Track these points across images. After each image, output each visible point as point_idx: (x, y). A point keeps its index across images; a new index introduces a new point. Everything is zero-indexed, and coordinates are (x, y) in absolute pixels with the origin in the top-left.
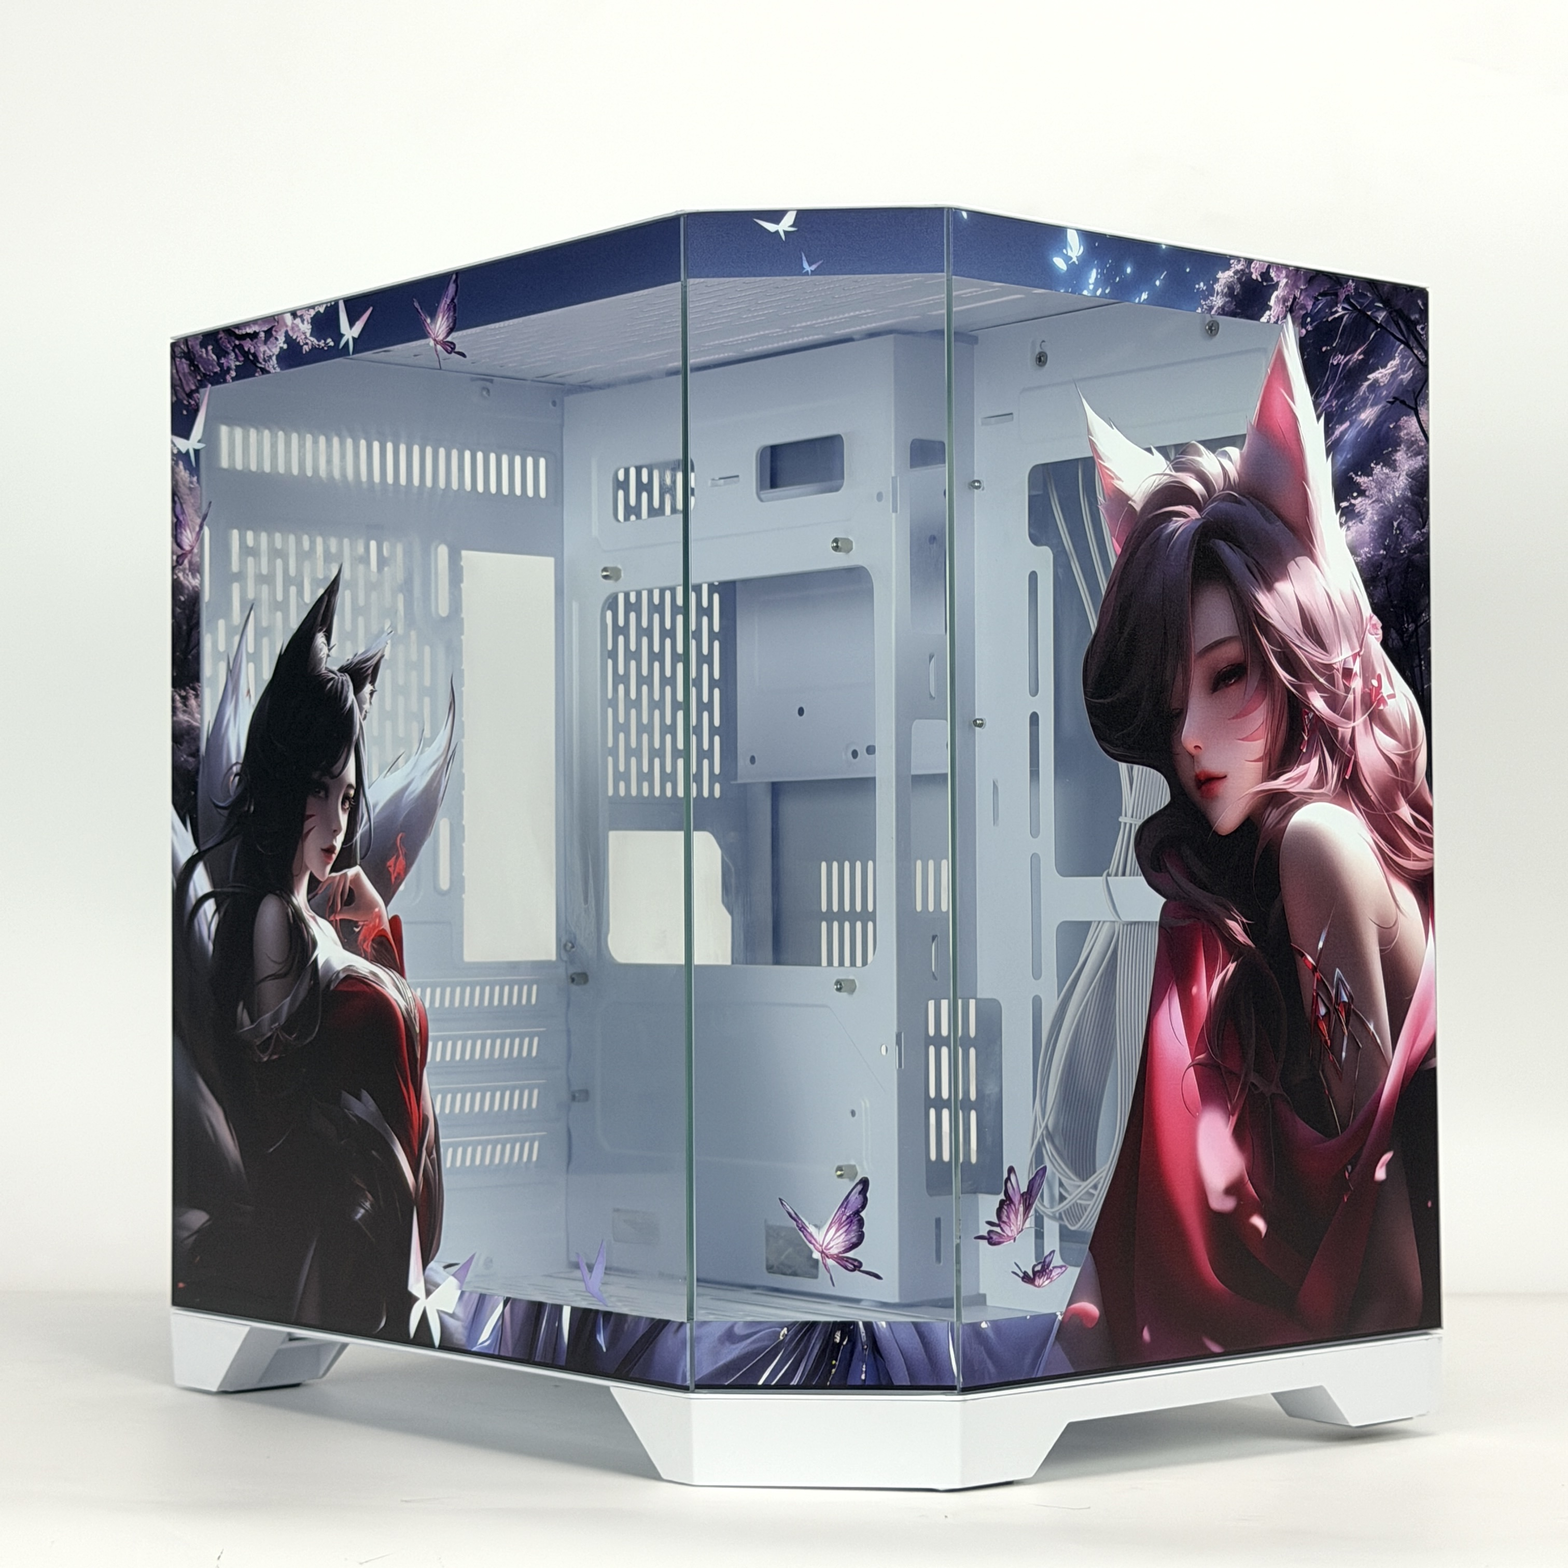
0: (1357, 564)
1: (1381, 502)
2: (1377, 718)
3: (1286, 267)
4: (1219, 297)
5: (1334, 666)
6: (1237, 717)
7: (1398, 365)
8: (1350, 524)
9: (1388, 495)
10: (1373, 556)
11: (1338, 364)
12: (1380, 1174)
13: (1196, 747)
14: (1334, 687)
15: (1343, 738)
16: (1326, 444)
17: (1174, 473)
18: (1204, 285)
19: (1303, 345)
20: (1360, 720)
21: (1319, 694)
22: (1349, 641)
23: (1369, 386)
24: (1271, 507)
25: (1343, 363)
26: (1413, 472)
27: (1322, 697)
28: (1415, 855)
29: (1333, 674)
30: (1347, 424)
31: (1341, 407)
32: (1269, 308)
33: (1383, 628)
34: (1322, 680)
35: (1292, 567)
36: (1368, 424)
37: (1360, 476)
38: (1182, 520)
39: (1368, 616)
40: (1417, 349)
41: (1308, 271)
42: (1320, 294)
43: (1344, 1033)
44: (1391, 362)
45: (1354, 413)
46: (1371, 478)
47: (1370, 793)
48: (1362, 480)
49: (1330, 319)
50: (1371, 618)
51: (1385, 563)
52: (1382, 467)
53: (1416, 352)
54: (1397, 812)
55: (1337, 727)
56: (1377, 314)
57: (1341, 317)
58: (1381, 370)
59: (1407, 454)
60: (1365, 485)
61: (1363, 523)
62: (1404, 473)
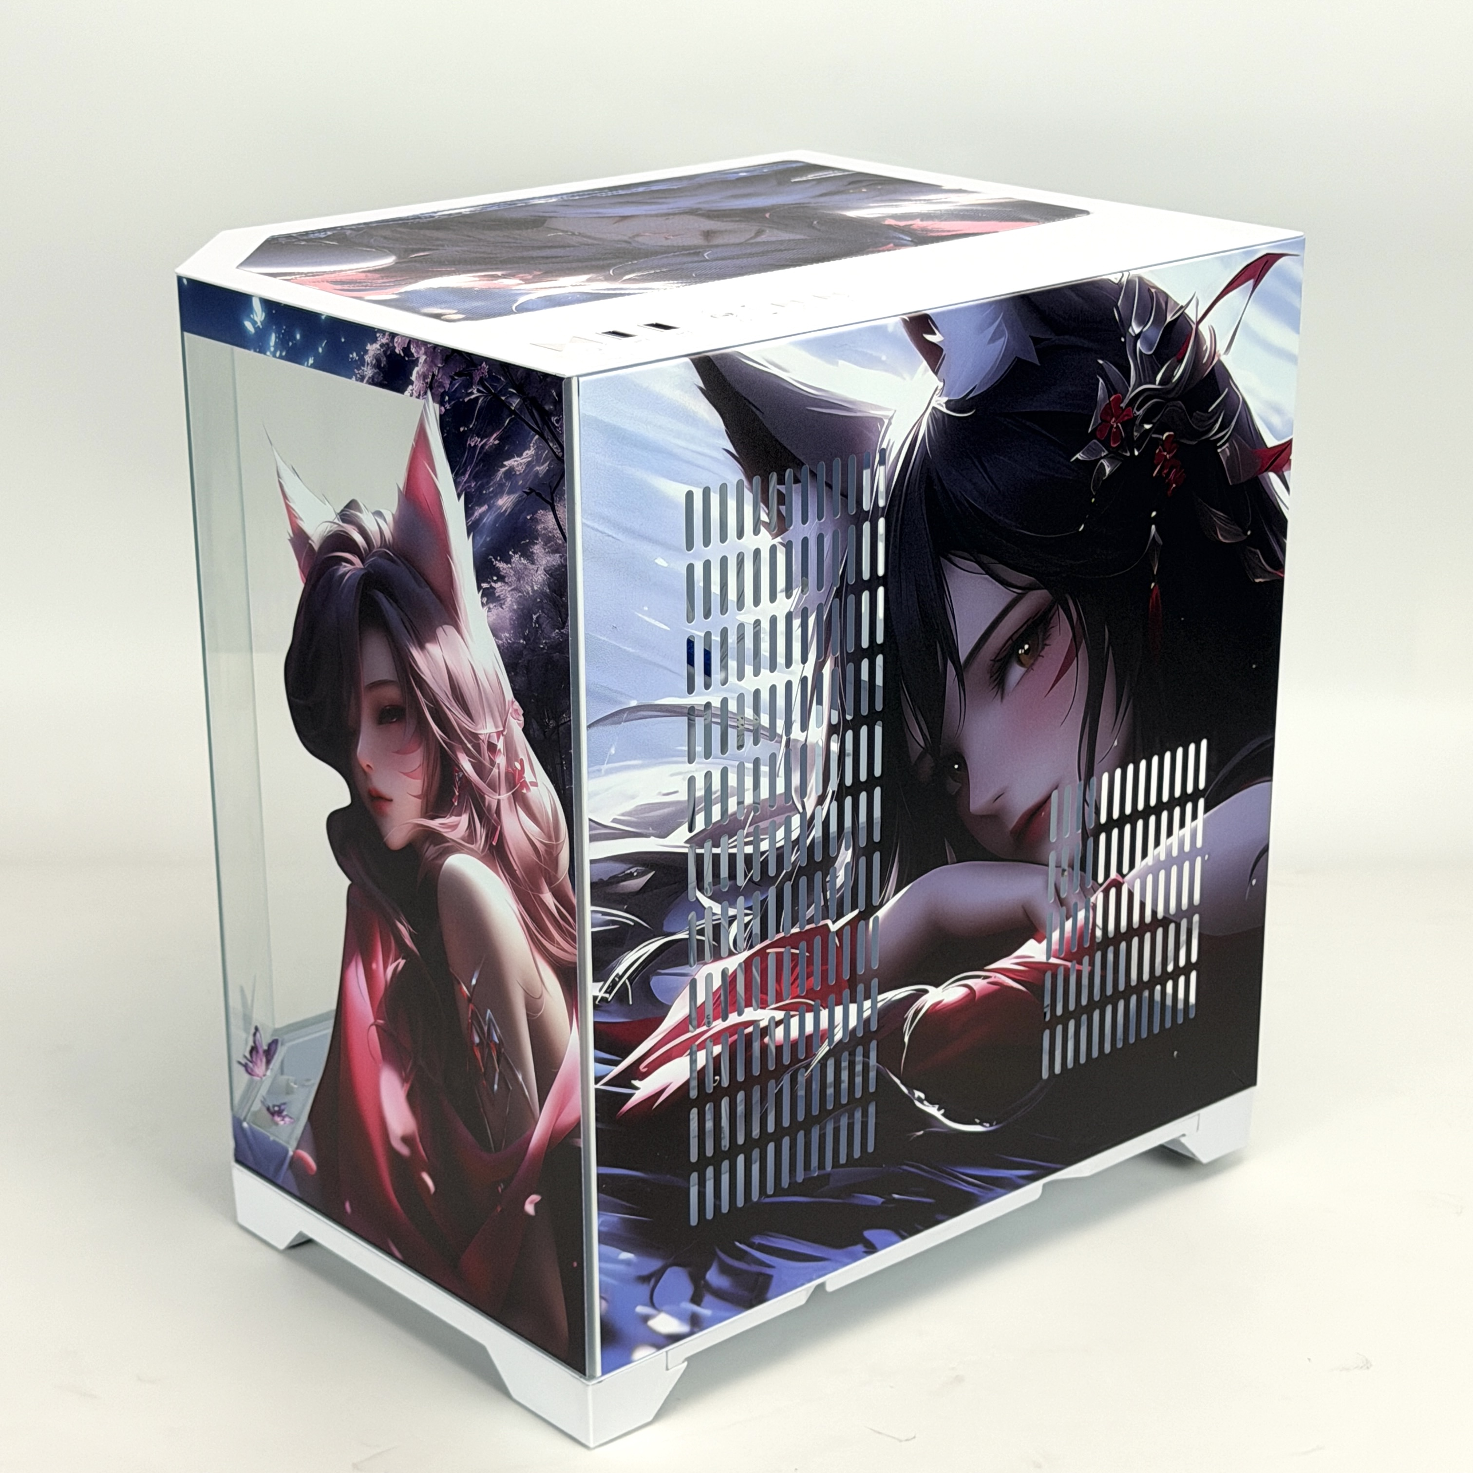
0: (498, 646)
1: (520, 592)
2: (520, 799)
3: (425, 343)
4: (369, 367)
5: (480, 736)
6: (398, 752)
7: (533, 455)
8: (491, 606)
9: (527, 587)
10: (514, 643)
11: (475, 446)
12: (530, 1208)
13: (368, 766)
14: (481, 756)
15: (489, 806)
16: (467, 524)
17: (341, 523)
18: (356, 356)
20: (505, 796)
21: (467, 758)
22: (492, 718)
23: (505, 473)
24: (423, 575)
25: (480, 445)
26: (550, 569)
27: (470, 761)
28: (558, 943)
29: (479, 744)
30: (487, 507)
31: (480, 489)
32: (412, 383)
33: (524, 715)
34: (469, 746)
35: (440, 632)
36: (506, 511)
37: (499, 561)
38: (349, 566)
39: (510, 699)
40: (552, 441)
41: (445, 349)
42: (456, 374)
43: (496, 1070)
44: (527, 452)
45: (491, 498)
46: (509, 565)
47: (516, 868)
48: (501, 565)
49: (466, 400)
50: (513, 702)
51: (525, 652)
52: (520, 556)
53: (551, 445)
54: (541, 896)
55: (484, 794)
56: (510, 400)
57: (477, 398)
58: (517, 459)
59: (545, 549)
60: (505, 571)
61: (502, 608)
62: (542, 568)
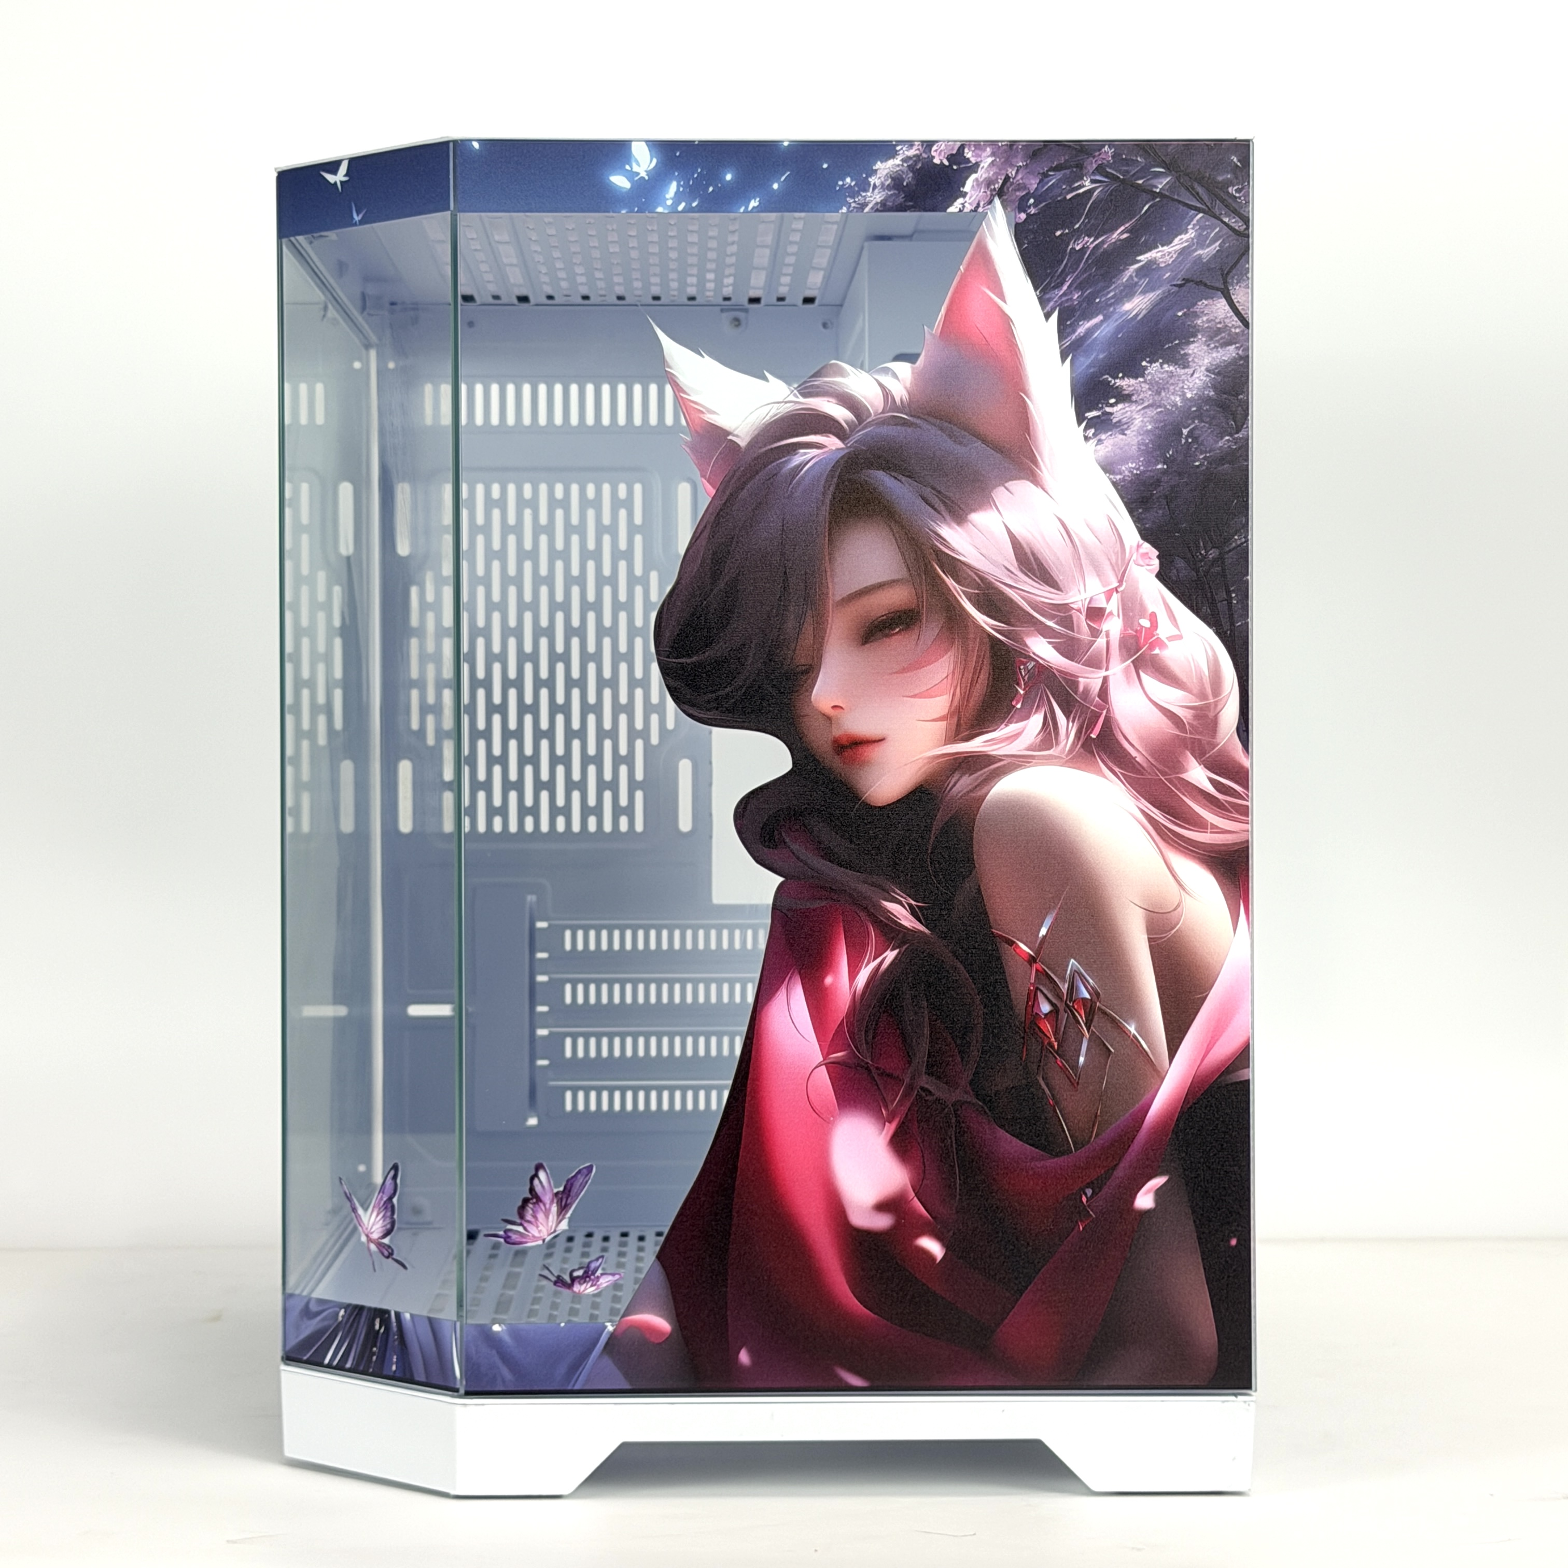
0: (1115, 484)
1: (1160, 406)
2: (1148, 664)
3: (992, 143)
4: (876, 191)
5: (1072, 606)
6: (904, 670)
7: (1193, 239)
8: (1103, 437)
9: (1173, 398)
10: (1143, 473)
11: (1083, 249)
12: (1144, 1200)
13: (835, 707)
14: (1073, 631)
15: (1086, 691)
16: (1061, 346)
17: (801, 399)
18: (852, 180)
19: (1020, 233)
20: (1117, 669)
21: (1044, 640)
22: (1099, 576)
23: (1138, 271)
24: (966, 428)
25: (1092, 246)
26: (1218, 366)
27: (1049, 643)
28: (1214, 826)
29: (1071, 617)
30: (1100, 317)
31: (1090, 300)
32: (964, 195)
33: (1158, 557)
34: (1050, 623)
35: (1000, 494)
36: (1137, 315)
37: (1123, 378)
38: (814, 452)
39: (1135, 544)
40: (1227, 215)
41: (1030, 144)
42: (1052, 169)
43: (1083, 1035)
44: (1183, 236)
45: (1111, 305)
46: (1141, 379)
47: (1134, 753)
48: (1126, 383)
49: (1069, 197)
50: (1139, 546)
51: (1165, 478)
52: (1161, 365)
53: (1226, 220)
54: (1184, 776)
55: (1078, 677)
56: (1154, 182)
57: (1090, 192)
58: (1160, 248)
59: (1208, 346)
60: (1131, 389)
61: (1125, 435)
62: (1203, 368)
